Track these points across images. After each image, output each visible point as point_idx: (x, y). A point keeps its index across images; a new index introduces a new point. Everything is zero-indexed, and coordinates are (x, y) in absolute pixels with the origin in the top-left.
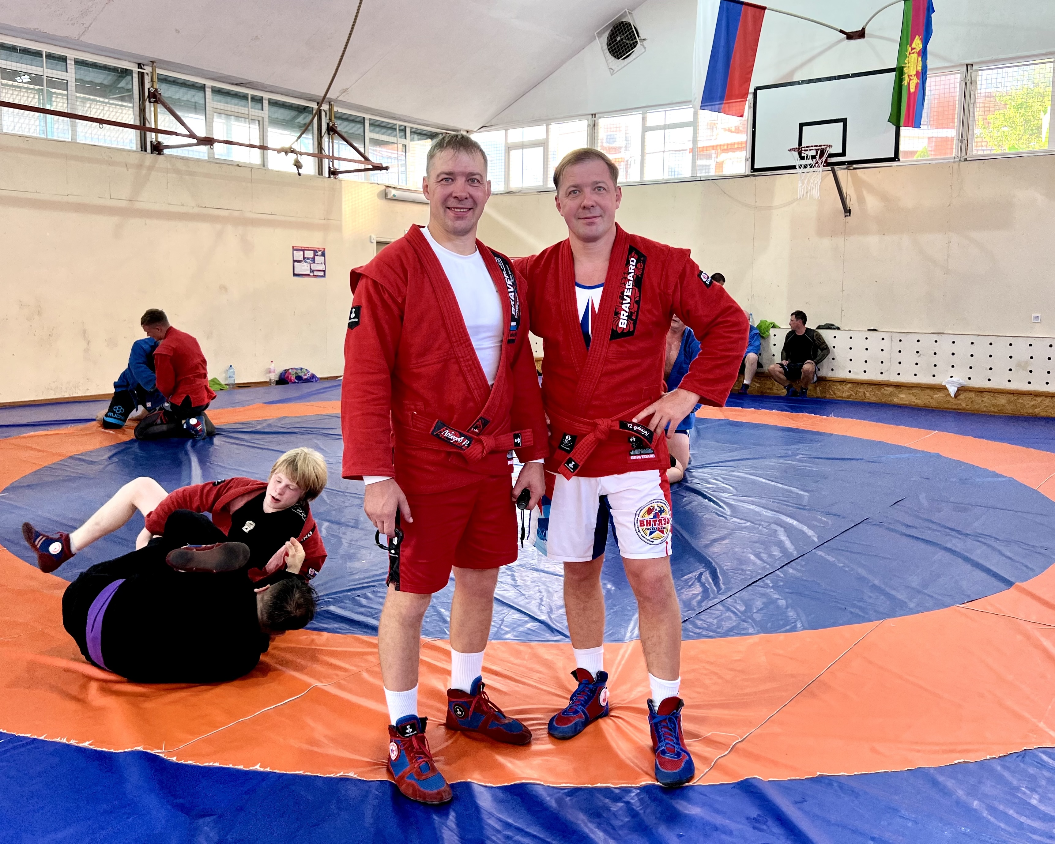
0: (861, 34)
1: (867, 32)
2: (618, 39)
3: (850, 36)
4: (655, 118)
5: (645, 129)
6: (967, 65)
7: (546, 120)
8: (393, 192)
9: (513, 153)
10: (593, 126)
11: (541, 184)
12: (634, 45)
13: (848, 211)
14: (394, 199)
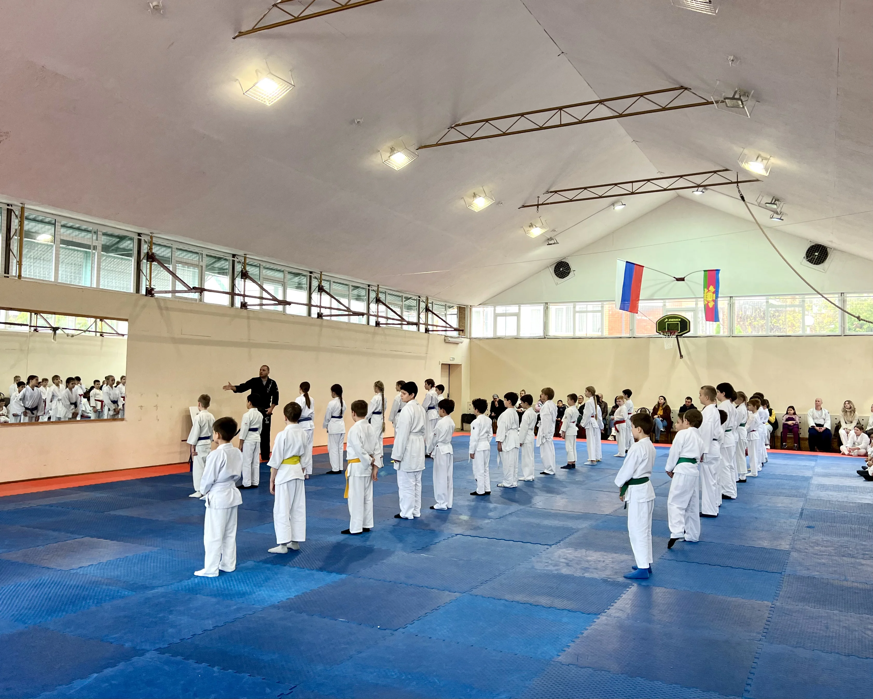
0: (682, 279)
1: (685, 279)
2: (561, 269)
3: (678, 280)
4: (579, 307)
5: (575, 312)
6: (730, 297)
7: (519, 304)
8: (450, 339)
9: (499, 319)
10: (546, 309)
11: (516, 334)
12: (569, 273)
13: (681, 356)
14: (449, 343)
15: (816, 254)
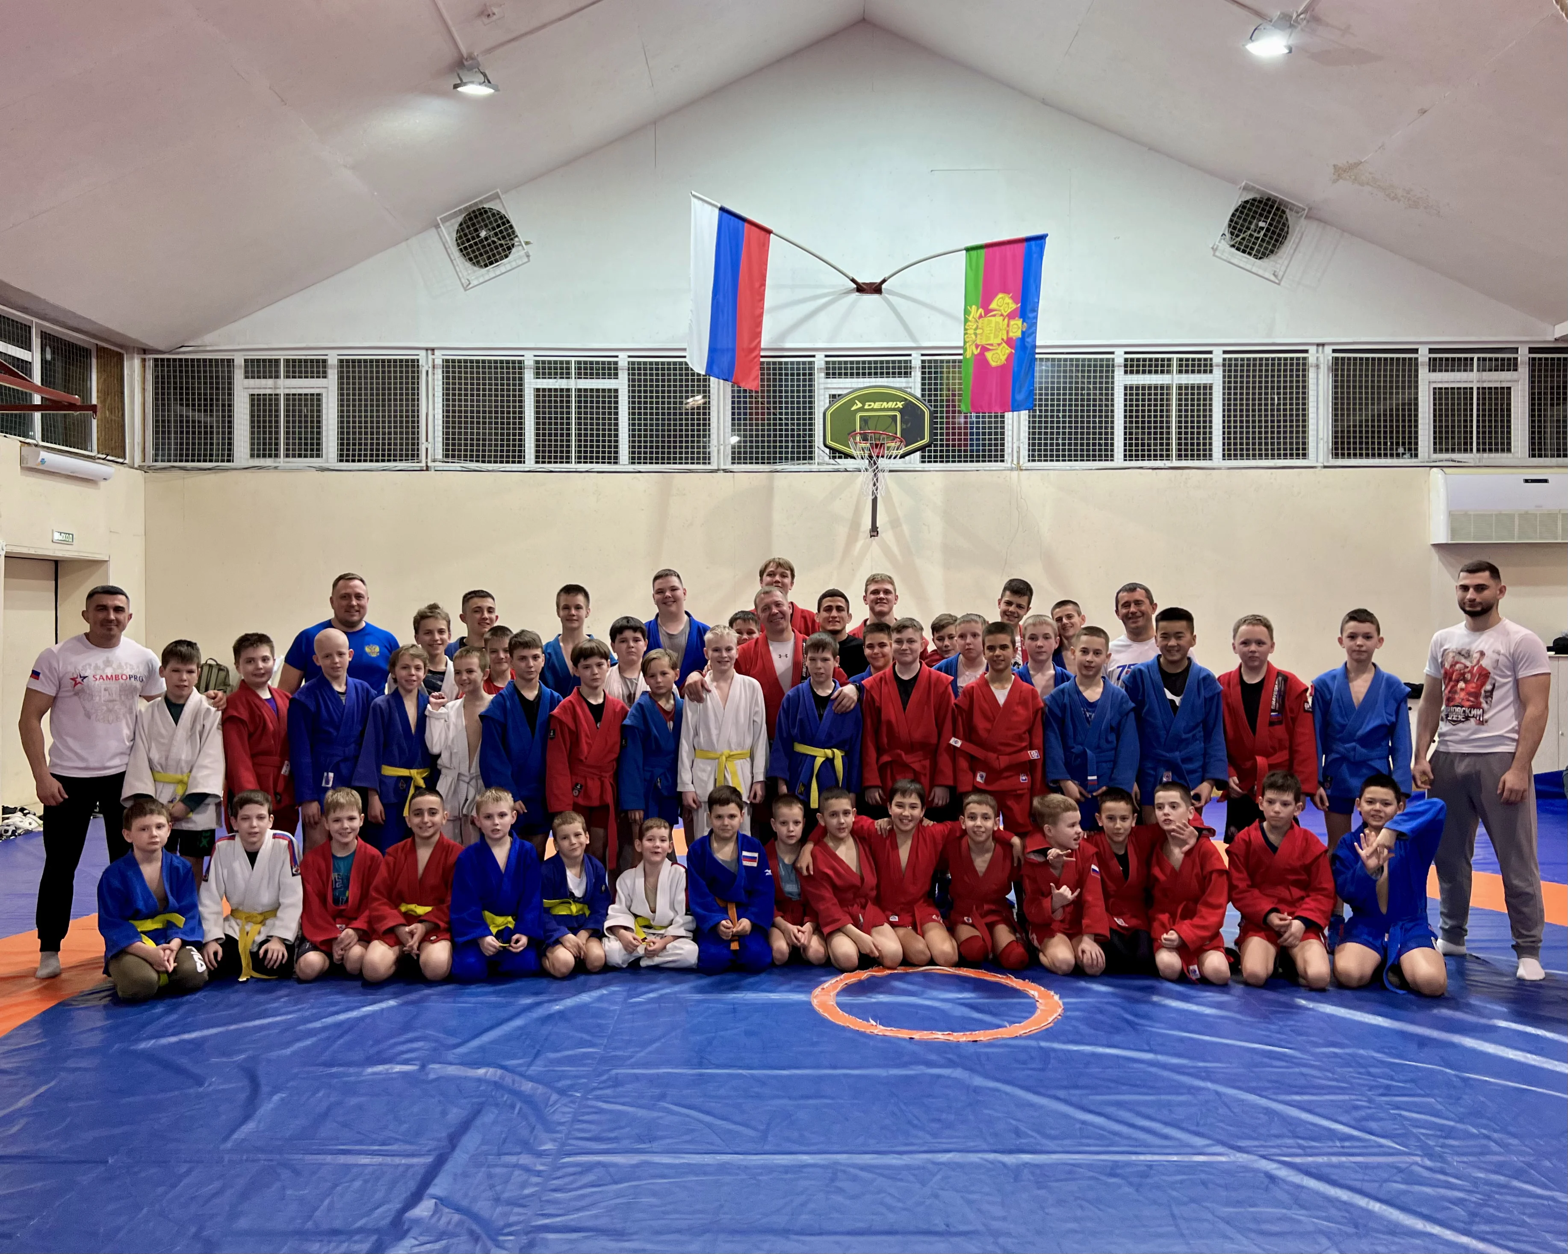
0: (877, 288)
1: (885, 286)
2: (483, 234)
3: (861, 289)
12: (509, 250)
13: (875, 531)
15: (1261, 224)
